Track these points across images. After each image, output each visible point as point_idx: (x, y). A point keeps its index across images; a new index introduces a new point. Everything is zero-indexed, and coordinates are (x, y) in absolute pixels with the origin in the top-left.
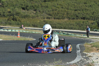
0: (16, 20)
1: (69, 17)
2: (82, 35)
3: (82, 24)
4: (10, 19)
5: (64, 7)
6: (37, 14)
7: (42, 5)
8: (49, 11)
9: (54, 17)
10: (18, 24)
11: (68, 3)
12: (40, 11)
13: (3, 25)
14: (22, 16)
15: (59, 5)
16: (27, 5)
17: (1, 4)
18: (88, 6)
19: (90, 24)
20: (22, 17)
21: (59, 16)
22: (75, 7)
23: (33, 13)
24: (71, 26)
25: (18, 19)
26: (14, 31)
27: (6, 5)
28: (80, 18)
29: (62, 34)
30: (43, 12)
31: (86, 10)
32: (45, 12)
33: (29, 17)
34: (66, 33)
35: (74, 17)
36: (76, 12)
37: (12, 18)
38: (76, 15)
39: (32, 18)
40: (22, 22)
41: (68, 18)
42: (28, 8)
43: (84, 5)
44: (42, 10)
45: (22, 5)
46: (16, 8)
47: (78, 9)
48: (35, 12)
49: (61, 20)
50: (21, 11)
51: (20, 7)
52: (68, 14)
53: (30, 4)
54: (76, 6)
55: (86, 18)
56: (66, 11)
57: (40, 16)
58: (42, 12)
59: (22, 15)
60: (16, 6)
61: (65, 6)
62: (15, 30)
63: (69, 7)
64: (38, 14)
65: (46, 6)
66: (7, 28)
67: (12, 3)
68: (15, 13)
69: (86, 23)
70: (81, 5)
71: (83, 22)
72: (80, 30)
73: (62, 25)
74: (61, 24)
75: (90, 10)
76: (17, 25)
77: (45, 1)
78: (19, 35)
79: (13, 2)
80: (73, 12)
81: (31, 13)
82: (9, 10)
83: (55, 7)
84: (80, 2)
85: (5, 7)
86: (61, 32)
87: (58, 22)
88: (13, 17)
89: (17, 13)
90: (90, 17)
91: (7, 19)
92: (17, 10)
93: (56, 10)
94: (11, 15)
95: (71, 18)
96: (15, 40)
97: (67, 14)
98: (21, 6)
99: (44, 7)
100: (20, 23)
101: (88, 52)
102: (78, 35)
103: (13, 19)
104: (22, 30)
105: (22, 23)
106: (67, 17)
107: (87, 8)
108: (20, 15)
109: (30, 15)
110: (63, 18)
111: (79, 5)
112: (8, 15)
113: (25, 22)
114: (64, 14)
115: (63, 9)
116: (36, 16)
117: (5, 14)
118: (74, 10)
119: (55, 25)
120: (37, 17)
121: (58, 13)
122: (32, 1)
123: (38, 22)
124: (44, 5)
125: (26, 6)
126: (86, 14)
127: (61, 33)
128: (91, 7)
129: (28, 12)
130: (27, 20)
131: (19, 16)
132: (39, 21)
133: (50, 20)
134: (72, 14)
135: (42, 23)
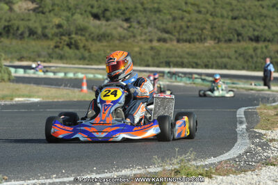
0: (77, 48)
1: (218, 36)
2: (253, 84)
3: (253, 54)
4: (61, 45)
5: (203, 10)
6: (131, 29)
7: (146, 6)
9: (177, 36)
10: (82, 59)
12: (139, 23)
13: (43, 59)
14: (92, 35)
15: (190, 6)
16: (106, 8)
17: (37, 6)
18: (268, 6)
19: (272, 54)
20: (93, 39)
21: (190, 33)
22: (232, 10)
23: (121, 27)
24: (224, 60)
25: (81, 45)
26: (71, 75)
27: (51, 8)
28: (247, 39)
29: (200, 80)
30: (148, 23)
31: (261, 16)
32: (152, 24)
33: (110, 38)
35: (231, 35)
36: (236, 21)
37: (66, 43)
38: (236, 30)
39: (119, 40)
40: (93, 52)
41: (215, 39)
42: (108, 14)
43: (257, 3)
44: (146, 19)
45: (92, 7)
46: (77, 16)
47: (240, 15)
48: (126, 25)
49: (197, 44)
50: (89, 23)
51: (86, 11)
52: (215, 28)
53: (112, 3)
54: (236, 6)
55: (263, 39)
56: (210, 22)
57: (141, 35)
58: (145, 25)
59: (92, 33)
60: (76, 8)
61: (204, 7)
62: (74, 74)
63: (218, 10)
64: (135, 31)
65: (154, 8)
66: (53, 68)
67: (65, 2)
68: (72, 28)
69: (262, 52)
70: (248, 3)
71: (255, 49)
72: (248, 69)
73: (200, 58)
74: (196, 55)
75: (273, 18)
76: (80, 59)
78: (85, 88)
80: (228, 22)
81: (116, 27)
82: (57, 21)
83: (180, 12)
85: (47, 13)
86: (196, 76)
87: (187, 50)
88: (70, 38)
89: (79, 28)
90: (273, 35)
91: (52, 44)
92: (80, 19)
93: (182, 19)
94: (62, 35)
95: (223, 39)
96: (75, 100)
97: (212, 28)
98: (89, 9)
99: (151, 10)
100: (86, 54)
101: (267, 130)
102: (241, 85)
103: (69, 45)
104: (92, 73)
105: (93, 55)
106: (211, 37)
107: (265, 11)
108: (87, 34)
109: (114, 32)
110: (201, 39)
111: (243, 4)
112: (56, 35)
113: (102, 53)
114: (205, 28)
115: (200, 17)
116: (130, 37)
117: (47, 31)
118: (230, 17)
119: (181, 57)
120: (132, 39)
123: (136, 52)
124: (150, 7)
125: (103, 9)
126: (262, 29)
127: (196, 78)
128: (275, 9)
129: (109, 25)
130: (106, 46)
131: (84, 36)
132: (137, 49)
133: (168, 45)
134: (224, 28)
135: (145, 53)
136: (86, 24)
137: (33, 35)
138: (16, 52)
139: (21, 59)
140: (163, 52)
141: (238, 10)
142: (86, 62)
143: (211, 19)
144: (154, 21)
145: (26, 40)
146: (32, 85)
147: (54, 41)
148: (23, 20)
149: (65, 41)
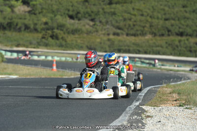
0: (57, 38)
1: (155, 32)
3: (178, 44)
4: (46, 37)
5: (145, 14)
6: (95, 26)
7: (106, 10)
8: (117, 22)
9: (127, 32)
10: (61, 46)
11: (153, 7)
12: (100, 22)
14: (69, 30)
15: (136, 11)
16: (78, 11)
17: (31, 9)
18: (190, 11)
19: (192, 44)
20: (69, 33)
21: (135, 29)
22: (165, 14)
23: (88, 24)
24: (158, 48)
25: (60, 37)
27: (40, 11)
28: (175, 34)
29: (140, 62)
30: (107, 22)
31: (185, 18)
32: (110, 23)
33: (80, 32)
34: (147, 61)
35: (164, 31)
36: (167, 22)
38: (167, 28)
39: (87, 34)
40: (68, 42)
41: (152, 34)
42: (80, 15)
43: (182, 9)
44: (105, 19)
45: (69, 11)
46: (58, 17)
47: (170, 18)
48: (91, 23)
49: (140, 37)
50: (66, 21)
51: (64, 14)
52: (153, 26)
53: (82, 8)
54: (168, 11)
55: (185, 34)
56: (149, 22)
57: (102, 31)
58: (104, 24)
59: (68, 29)
61: (146, 12)
62: (52, 58)
63: (155, 14)
64: (98, 27)
65: (111, 12)
66: (39, 53)
67: (50, 7)
68: (55, 25)
69: (185, 43)
70: (176, 9)
71: (180, 41)
72: (175, 55)
73: (142, 47)
74: (139, 45)
75: (193, 20)
76: (59, 46)
77: (110, 3)
78: (55, 67)
79: (52, 5)
80: (161, 22)
81: (85, 24)
82: (44, 20)
83: (129, 15)
84: (175, 4)
85: (38, 15)
87: (133, 41)
88: (53, 32)
89: (59, 25)
90: (193, 31)
91: (40, 35)
92: (60, 19)
93: (130, 20)
94: (48, 29)
95: (158, 34)
97: (151, 26)
98: (67, 12)
99: (109, 13)
100: (64, 43)
103: (52, 37)
104: (66, 57)
105: (68, 44)
106: (150, 33)
107: (187, 15)
108: (65, 29)
109: (84, 28)
110: (143, 34)
111: (173, 10)
112: (43, 29)
113: (74, 42)
114: (144, 27)
115: (143, 18)
116: (94, 32)
117: (37, 26)
118: (163, 19)
119: (128, 46)
120: (96, 33)
121: (134, 25)
122: (87, 4)
123: (98, 42)
124: (108, 11)
125: (76, 12)
126: (185, 27)
127: (138, 61)
128: (195, 14)
129: (80, 23)
130: (77, 38)
131: (62, 30)
132: (98, 40)
133: (120, 38)
134: (159, 27)
135: (104, 43)
136: (64, 23)
137: (28, 29)
138: (15, 41)
139: (18, 46)
140: (116, 43)
141: (169, 14)
142: (63, 48)
143: (150, 20)
144: (111, 21)
145: (23, 32)
146: (19, 65)
147: (42, 34)
148: (21, 19)
149: (49, 34)
